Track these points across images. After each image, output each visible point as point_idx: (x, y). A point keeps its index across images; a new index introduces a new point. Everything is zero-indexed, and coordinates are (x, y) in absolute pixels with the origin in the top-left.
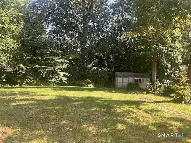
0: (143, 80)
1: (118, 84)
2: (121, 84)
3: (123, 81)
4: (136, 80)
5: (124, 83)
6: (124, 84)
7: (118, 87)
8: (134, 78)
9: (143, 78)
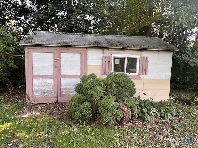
0: (145, 61)
1: (36, 81)
2: (51, 81)
3: (57, 67)
4: (118, 62)
5: (65, 77)
6: (63, 81)
7: (37, 95)
8: (107, 53)
9: (145, 54)
